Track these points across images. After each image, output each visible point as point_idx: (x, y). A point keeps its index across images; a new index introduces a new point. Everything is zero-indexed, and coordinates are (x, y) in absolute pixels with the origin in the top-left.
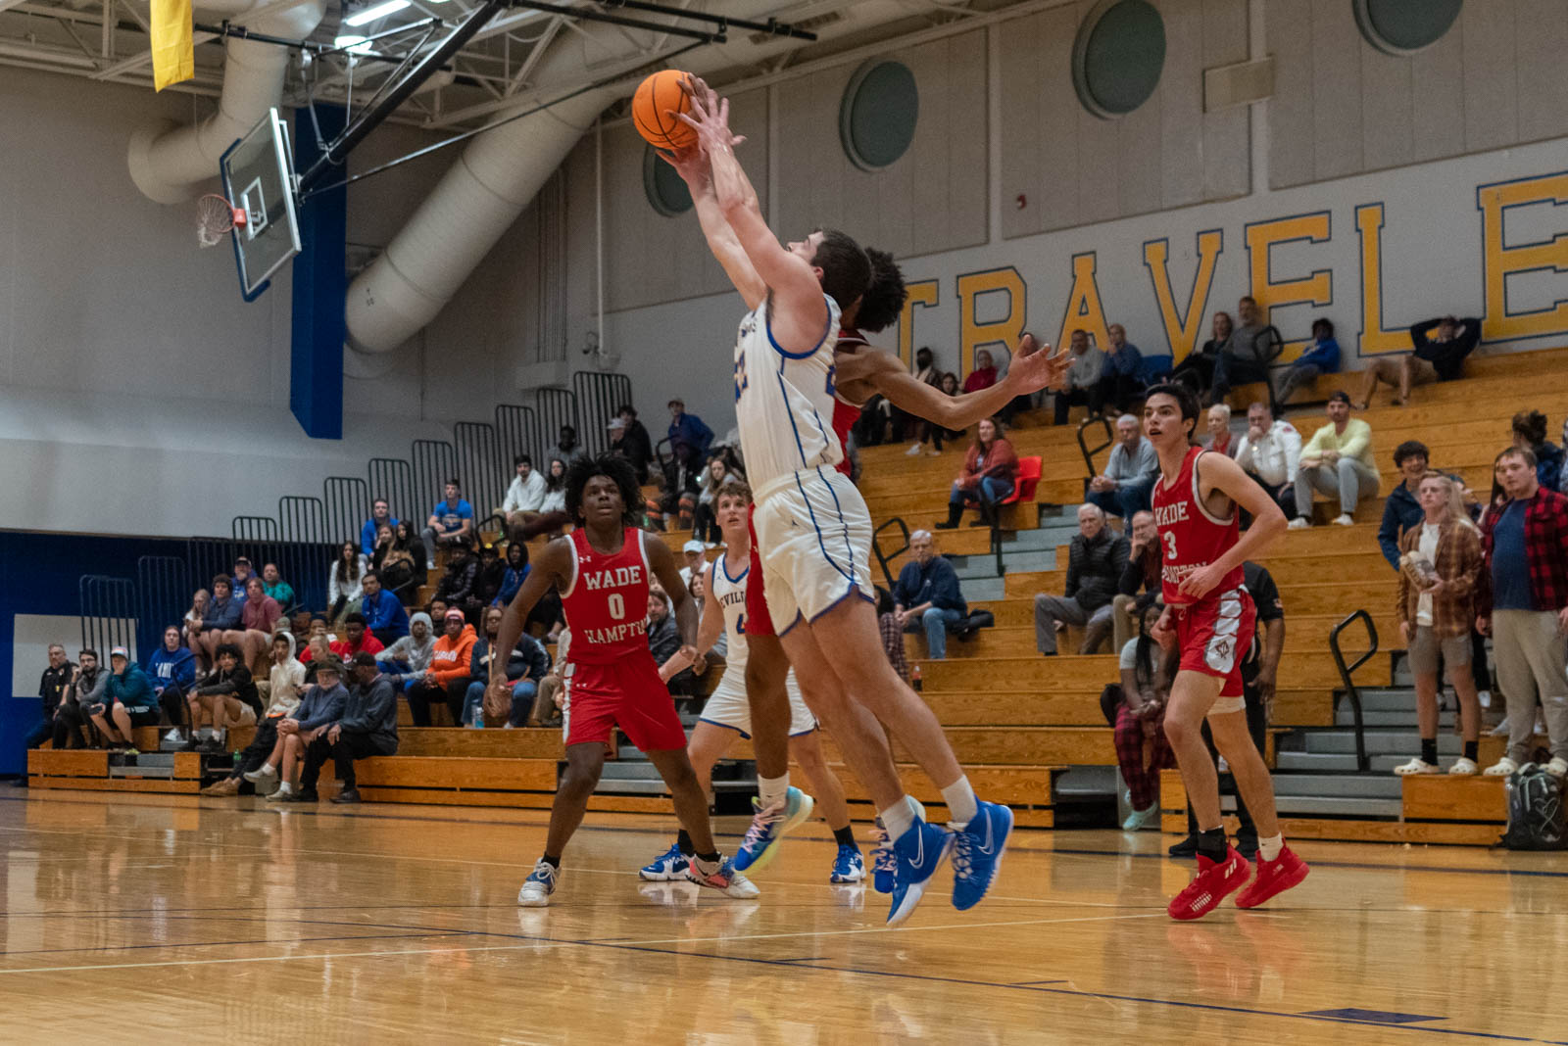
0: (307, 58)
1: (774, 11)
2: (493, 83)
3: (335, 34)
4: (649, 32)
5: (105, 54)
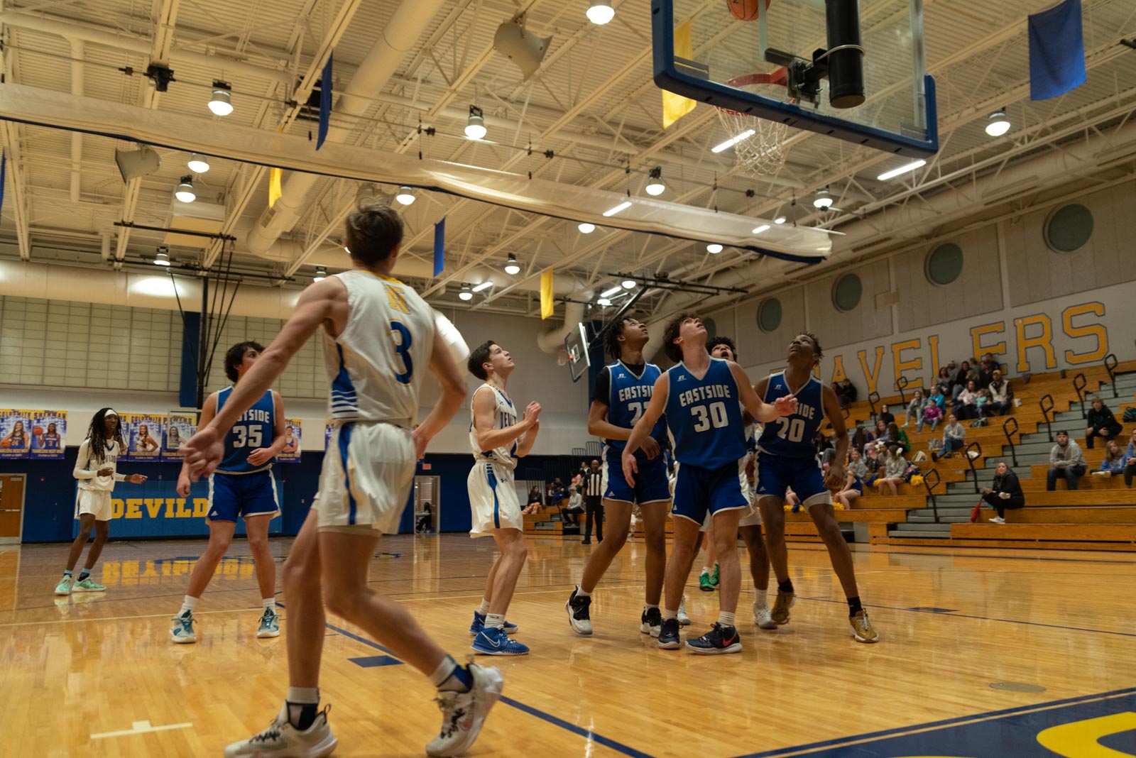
1: (735, 285)
2: (648, 312)
3: (598, 300)
4: (696, 294)
5: (528, 309)
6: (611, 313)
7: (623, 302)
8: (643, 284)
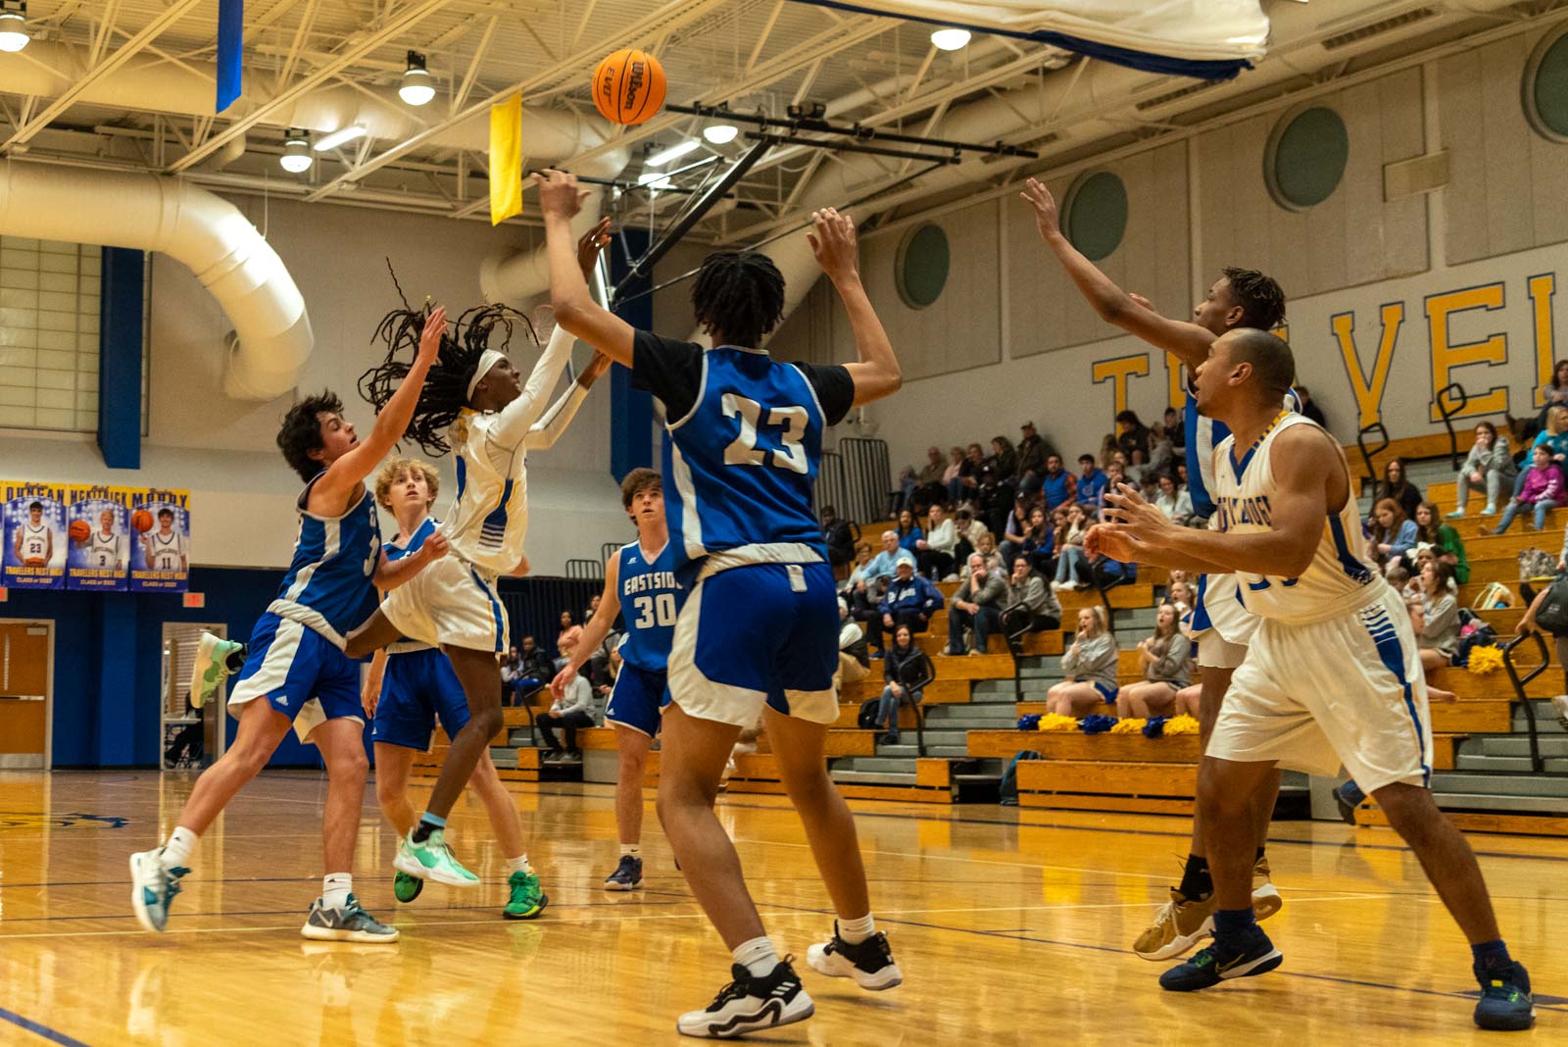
0: (617, 193)
1: (1001, 136)
2: (769, 207)
3: (639, 173)
4: (897, 159)
5: (460, 197)
6: (670, 211)
7: (707, 181)
8: (759, 132)
